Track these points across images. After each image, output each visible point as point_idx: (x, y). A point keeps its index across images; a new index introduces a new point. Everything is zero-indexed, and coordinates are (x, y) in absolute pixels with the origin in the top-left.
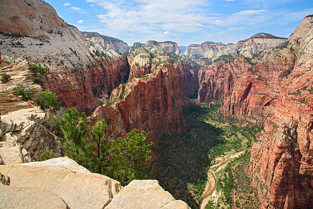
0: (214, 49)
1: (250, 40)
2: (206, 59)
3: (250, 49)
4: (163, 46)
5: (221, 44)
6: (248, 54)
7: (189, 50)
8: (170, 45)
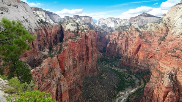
0: (114, 22)
1: (138, 17)
2: (110, 28)
3: (138, 23)
4: (83, 19)
5: (119, 19)
6: (136, 26)
7: (99, 22)
8: (88, 18)
